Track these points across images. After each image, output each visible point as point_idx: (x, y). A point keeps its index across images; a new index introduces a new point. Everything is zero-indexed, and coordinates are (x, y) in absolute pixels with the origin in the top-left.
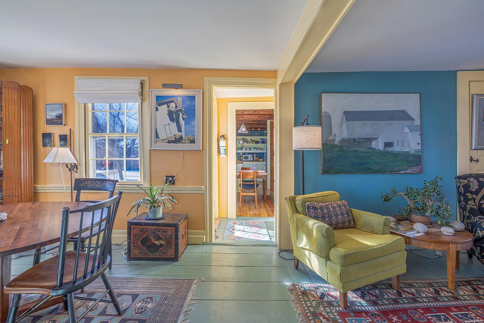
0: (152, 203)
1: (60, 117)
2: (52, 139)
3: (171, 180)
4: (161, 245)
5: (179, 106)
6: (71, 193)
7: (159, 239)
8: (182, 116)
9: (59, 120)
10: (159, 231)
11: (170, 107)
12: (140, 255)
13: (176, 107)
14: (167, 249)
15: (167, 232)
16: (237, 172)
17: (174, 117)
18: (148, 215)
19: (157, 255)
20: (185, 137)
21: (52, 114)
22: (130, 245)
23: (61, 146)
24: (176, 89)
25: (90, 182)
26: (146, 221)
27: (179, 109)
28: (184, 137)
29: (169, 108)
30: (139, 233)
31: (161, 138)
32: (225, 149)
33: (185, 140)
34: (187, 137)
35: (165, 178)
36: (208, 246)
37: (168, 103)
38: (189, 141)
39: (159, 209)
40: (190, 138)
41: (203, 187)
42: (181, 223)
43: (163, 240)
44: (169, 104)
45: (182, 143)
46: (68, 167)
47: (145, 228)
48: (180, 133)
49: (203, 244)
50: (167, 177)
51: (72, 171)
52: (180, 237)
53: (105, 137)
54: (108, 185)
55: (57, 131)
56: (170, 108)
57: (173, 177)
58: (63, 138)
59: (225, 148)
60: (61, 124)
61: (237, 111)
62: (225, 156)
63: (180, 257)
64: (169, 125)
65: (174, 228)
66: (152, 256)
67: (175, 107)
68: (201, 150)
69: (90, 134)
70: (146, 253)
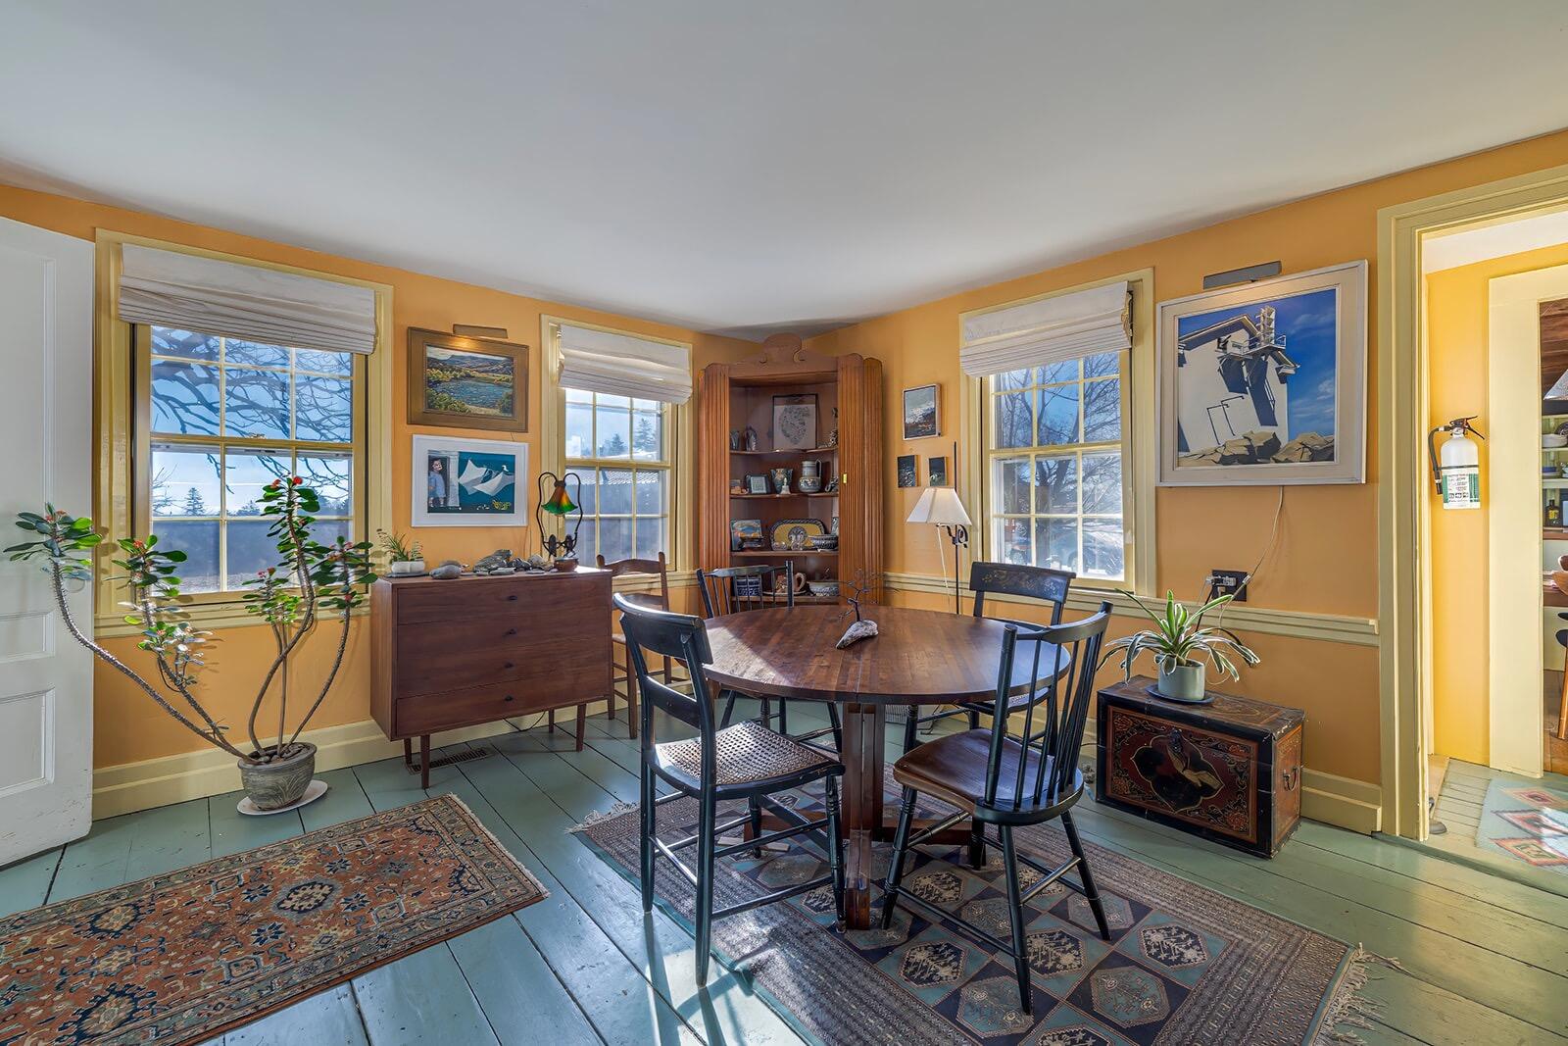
0: (1172, 649)
1: (930, 417)
2: (915, 469)
3: (1232, 585)
4: (1206, 789)
5: (1263, 338)
6: (955, 598)
7: (1197, 765)
8: (1278, 370)
9: (928, 426)
10: (1198, 742)
11: (1229, 346)
12: (1134, 796)
13: (1254, 341)
14: (1229, 809)
15: (1228, 751)
16: (1546, 577)
17: (1246, 374)
18: (1157, 685)
19: (1192, 813)
20: (1291, 438)
21: (915, 411)
22: (1105, 762)
23: (933, 484)
24: (1253, 281)
25: (1005, 572)
26: (1153, 702)
27: (1264, 345)
28: (1284, 440)
29: (1224, 348)
30: (1133, 733)
31: (1195, 447)
32: (1473, 478)
33: (1288, 450)
34: (1299, 440)
35: (1210, 579)
36: (1398, 851)
37: (1220, 336)
38: (1305, 455)
39: (1194, 672)
40: (1310, 443)
41: (1372, 622)
42: (1282, 735)
43: (1213, 773)
44: (1224, 338)
45: (1277, 461)
46: (950, 535)
47: (1150, 722)
48: (1269, 430)
49: (1373, 835)
50: (1215, 573)
51: (958, 544)
52: (1277, 780)
53: (1028, 456)
54: (1049, 583)
55: (923, 449)
56: (1230, 349)
57: (1239, 576)
58: (938, 466)
59: (1475, 471)
60: (933, 432)
61: (1543, 306)
62: (1477, 505)
63: (1278, 848)
64: (1224, 404)
65: (1253, 746)
66: (1174, 813)
67: (1247, 344)
68: (1364, 482)
69: (993, 452)
70: (1155, 798)
